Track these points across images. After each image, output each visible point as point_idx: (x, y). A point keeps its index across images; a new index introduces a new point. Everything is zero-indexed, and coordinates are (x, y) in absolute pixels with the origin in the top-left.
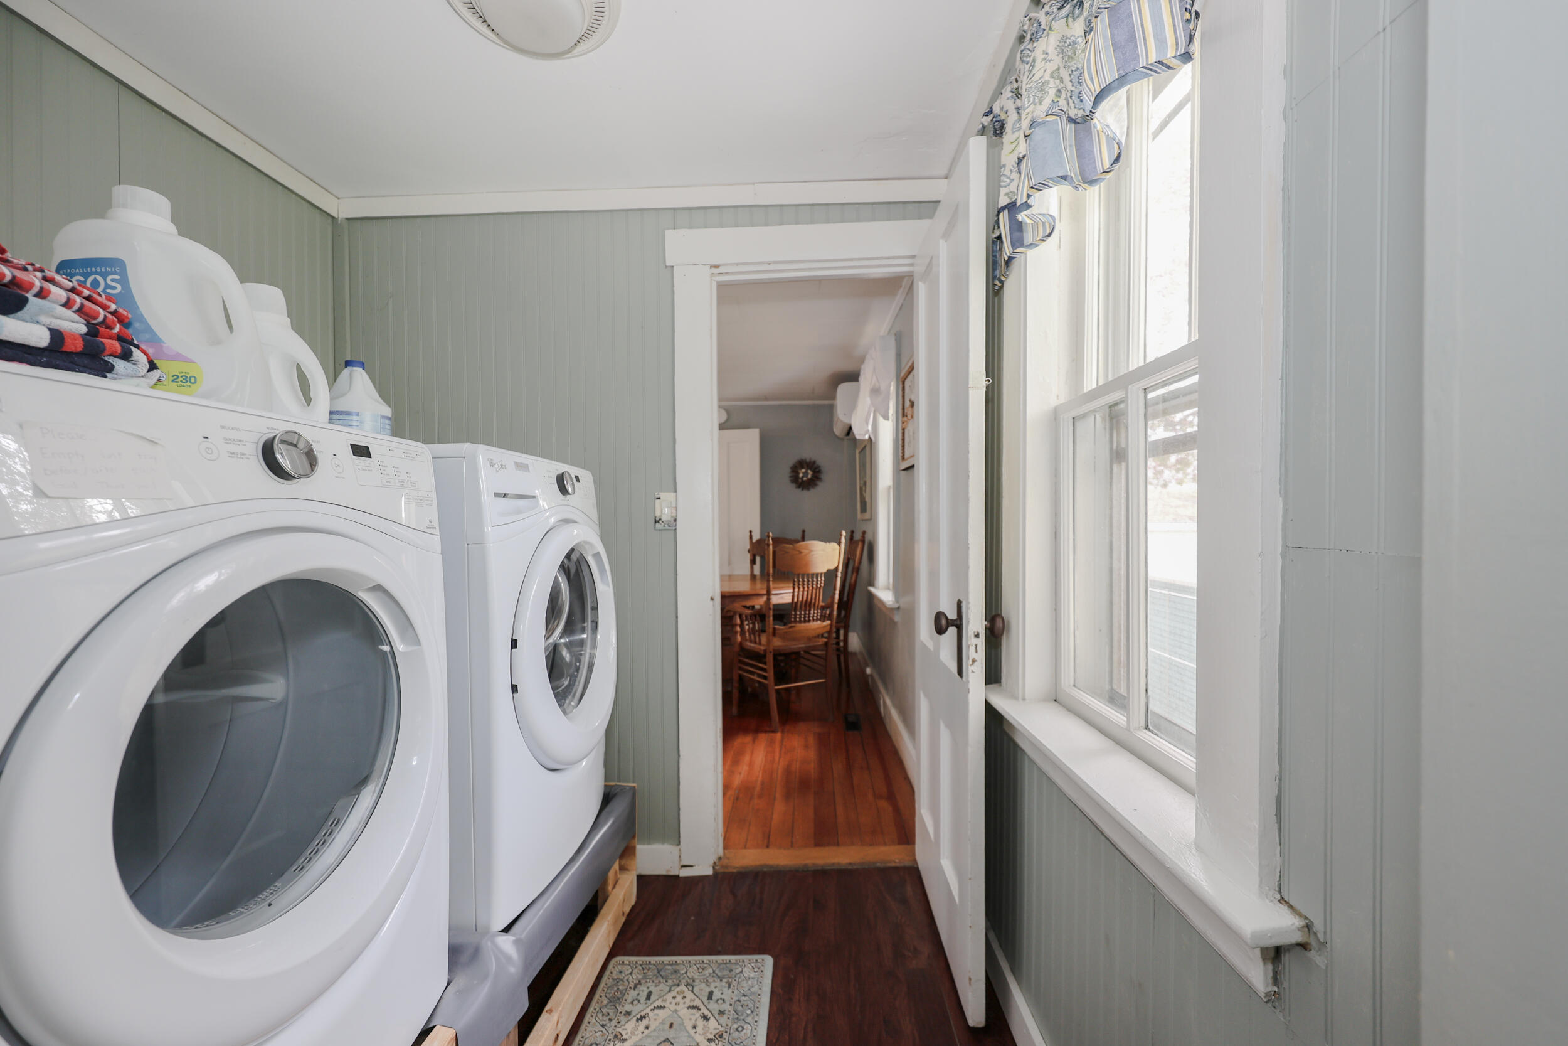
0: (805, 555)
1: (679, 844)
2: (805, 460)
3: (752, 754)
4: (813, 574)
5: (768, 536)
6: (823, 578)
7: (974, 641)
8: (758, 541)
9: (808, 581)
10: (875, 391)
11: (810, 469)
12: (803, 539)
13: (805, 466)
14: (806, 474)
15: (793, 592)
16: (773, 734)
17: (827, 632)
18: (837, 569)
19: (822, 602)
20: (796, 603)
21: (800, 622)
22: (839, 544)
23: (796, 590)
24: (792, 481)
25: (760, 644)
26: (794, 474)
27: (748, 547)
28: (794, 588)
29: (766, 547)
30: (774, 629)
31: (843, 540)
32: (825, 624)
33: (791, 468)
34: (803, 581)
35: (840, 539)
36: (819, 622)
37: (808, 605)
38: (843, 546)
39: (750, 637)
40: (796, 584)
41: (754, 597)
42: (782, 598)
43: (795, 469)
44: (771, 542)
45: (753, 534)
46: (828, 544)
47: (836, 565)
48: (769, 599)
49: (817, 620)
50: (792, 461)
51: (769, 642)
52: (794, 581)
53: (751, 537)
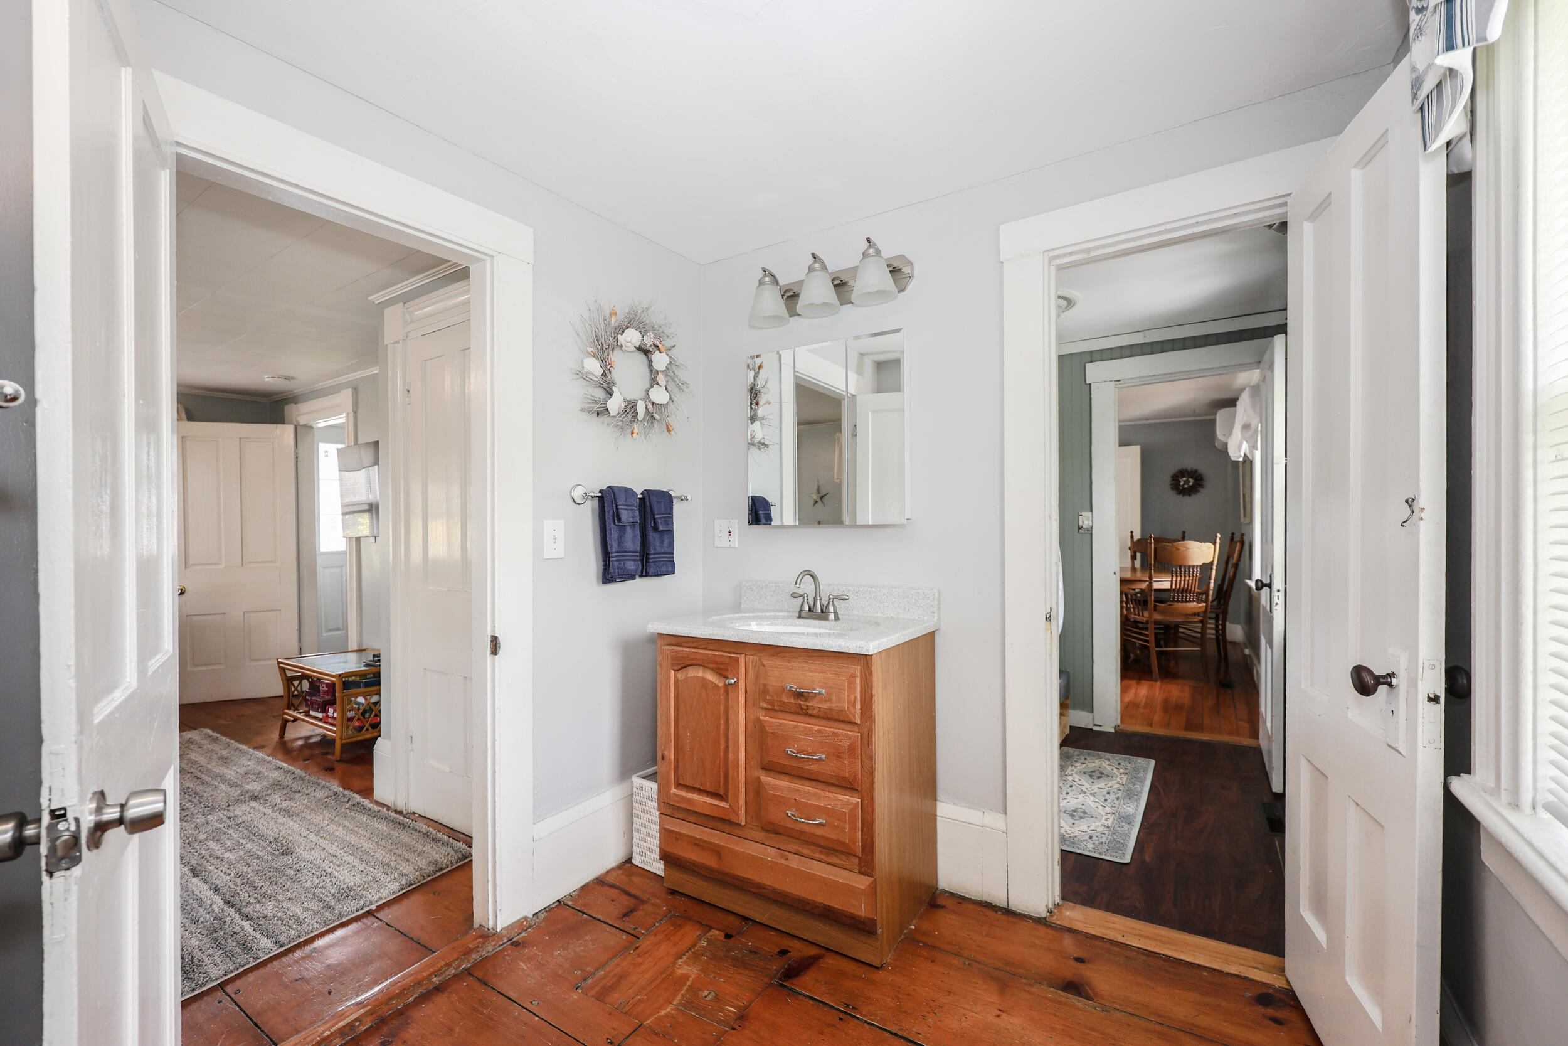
0: (1183, 551)
1: (1092, 712)
2: (1187, 470)
3: (1137, 689)
4: (1189, 567)
5: (1151, 537)
6: (1199, 570)
7: (1277, 594)
8: (1139, 540)
9: (1185, 571)
10: (1246, 427)
11: (1192, 477)
12: (1183, 539)
13: (1186, 475)
14: (1187, 482)
15: (1172, 581)
16: (1154, 683)
17: (1202, 612)
18: (1212, 563)
19: (1198, 589)
20: (1174, 590)
21: (1178, 601)
22: (1214, 544)
23: (1174, 579)
24: (1172, 489)
25: (1143, 616)
26: (1174, 482)
27: (1129, 545)
28: (1172, 576)
29: (1149, 545)
30: (1155, 606)
31: (1218, 541)
32: (1200, 605)
33: (1172, 477)
34: (1181, 571)
35: (1215, 540)
36: (1195, 603)
37: (1184, 591)
38: (1218, 545)
39: (1134, 611)
40: (1174, 575)
41: (1138, 582)
42: (1162, 584)
43: (1175, 478)
44: (1153, 541)
45: (1134, 534)
46: (1203, 543)
47: (1211, 560)
48: (1151, 583)
49: (1194, 601)
50: (1174, 469)
51: (1150, 615)
52: (1173, 571)
53: (1132, 537)
